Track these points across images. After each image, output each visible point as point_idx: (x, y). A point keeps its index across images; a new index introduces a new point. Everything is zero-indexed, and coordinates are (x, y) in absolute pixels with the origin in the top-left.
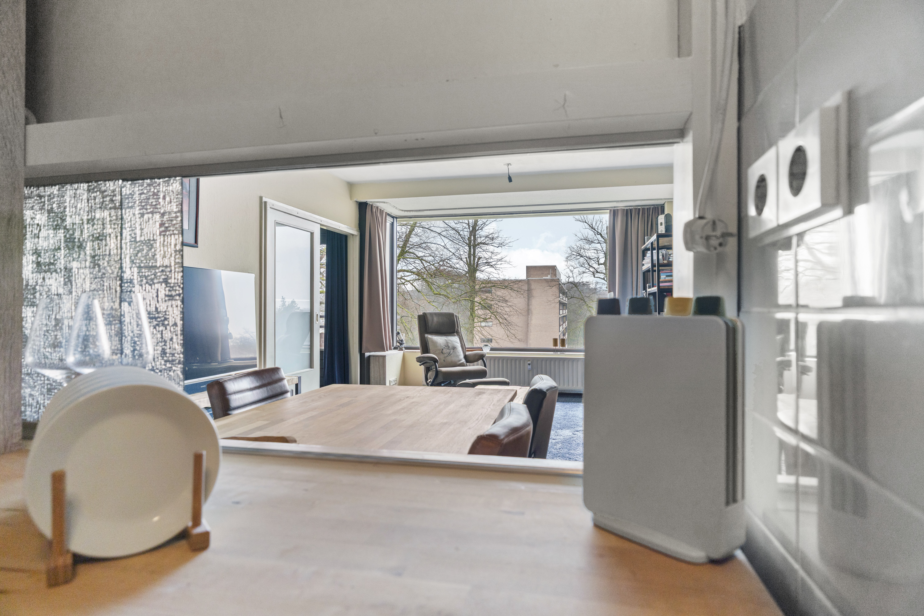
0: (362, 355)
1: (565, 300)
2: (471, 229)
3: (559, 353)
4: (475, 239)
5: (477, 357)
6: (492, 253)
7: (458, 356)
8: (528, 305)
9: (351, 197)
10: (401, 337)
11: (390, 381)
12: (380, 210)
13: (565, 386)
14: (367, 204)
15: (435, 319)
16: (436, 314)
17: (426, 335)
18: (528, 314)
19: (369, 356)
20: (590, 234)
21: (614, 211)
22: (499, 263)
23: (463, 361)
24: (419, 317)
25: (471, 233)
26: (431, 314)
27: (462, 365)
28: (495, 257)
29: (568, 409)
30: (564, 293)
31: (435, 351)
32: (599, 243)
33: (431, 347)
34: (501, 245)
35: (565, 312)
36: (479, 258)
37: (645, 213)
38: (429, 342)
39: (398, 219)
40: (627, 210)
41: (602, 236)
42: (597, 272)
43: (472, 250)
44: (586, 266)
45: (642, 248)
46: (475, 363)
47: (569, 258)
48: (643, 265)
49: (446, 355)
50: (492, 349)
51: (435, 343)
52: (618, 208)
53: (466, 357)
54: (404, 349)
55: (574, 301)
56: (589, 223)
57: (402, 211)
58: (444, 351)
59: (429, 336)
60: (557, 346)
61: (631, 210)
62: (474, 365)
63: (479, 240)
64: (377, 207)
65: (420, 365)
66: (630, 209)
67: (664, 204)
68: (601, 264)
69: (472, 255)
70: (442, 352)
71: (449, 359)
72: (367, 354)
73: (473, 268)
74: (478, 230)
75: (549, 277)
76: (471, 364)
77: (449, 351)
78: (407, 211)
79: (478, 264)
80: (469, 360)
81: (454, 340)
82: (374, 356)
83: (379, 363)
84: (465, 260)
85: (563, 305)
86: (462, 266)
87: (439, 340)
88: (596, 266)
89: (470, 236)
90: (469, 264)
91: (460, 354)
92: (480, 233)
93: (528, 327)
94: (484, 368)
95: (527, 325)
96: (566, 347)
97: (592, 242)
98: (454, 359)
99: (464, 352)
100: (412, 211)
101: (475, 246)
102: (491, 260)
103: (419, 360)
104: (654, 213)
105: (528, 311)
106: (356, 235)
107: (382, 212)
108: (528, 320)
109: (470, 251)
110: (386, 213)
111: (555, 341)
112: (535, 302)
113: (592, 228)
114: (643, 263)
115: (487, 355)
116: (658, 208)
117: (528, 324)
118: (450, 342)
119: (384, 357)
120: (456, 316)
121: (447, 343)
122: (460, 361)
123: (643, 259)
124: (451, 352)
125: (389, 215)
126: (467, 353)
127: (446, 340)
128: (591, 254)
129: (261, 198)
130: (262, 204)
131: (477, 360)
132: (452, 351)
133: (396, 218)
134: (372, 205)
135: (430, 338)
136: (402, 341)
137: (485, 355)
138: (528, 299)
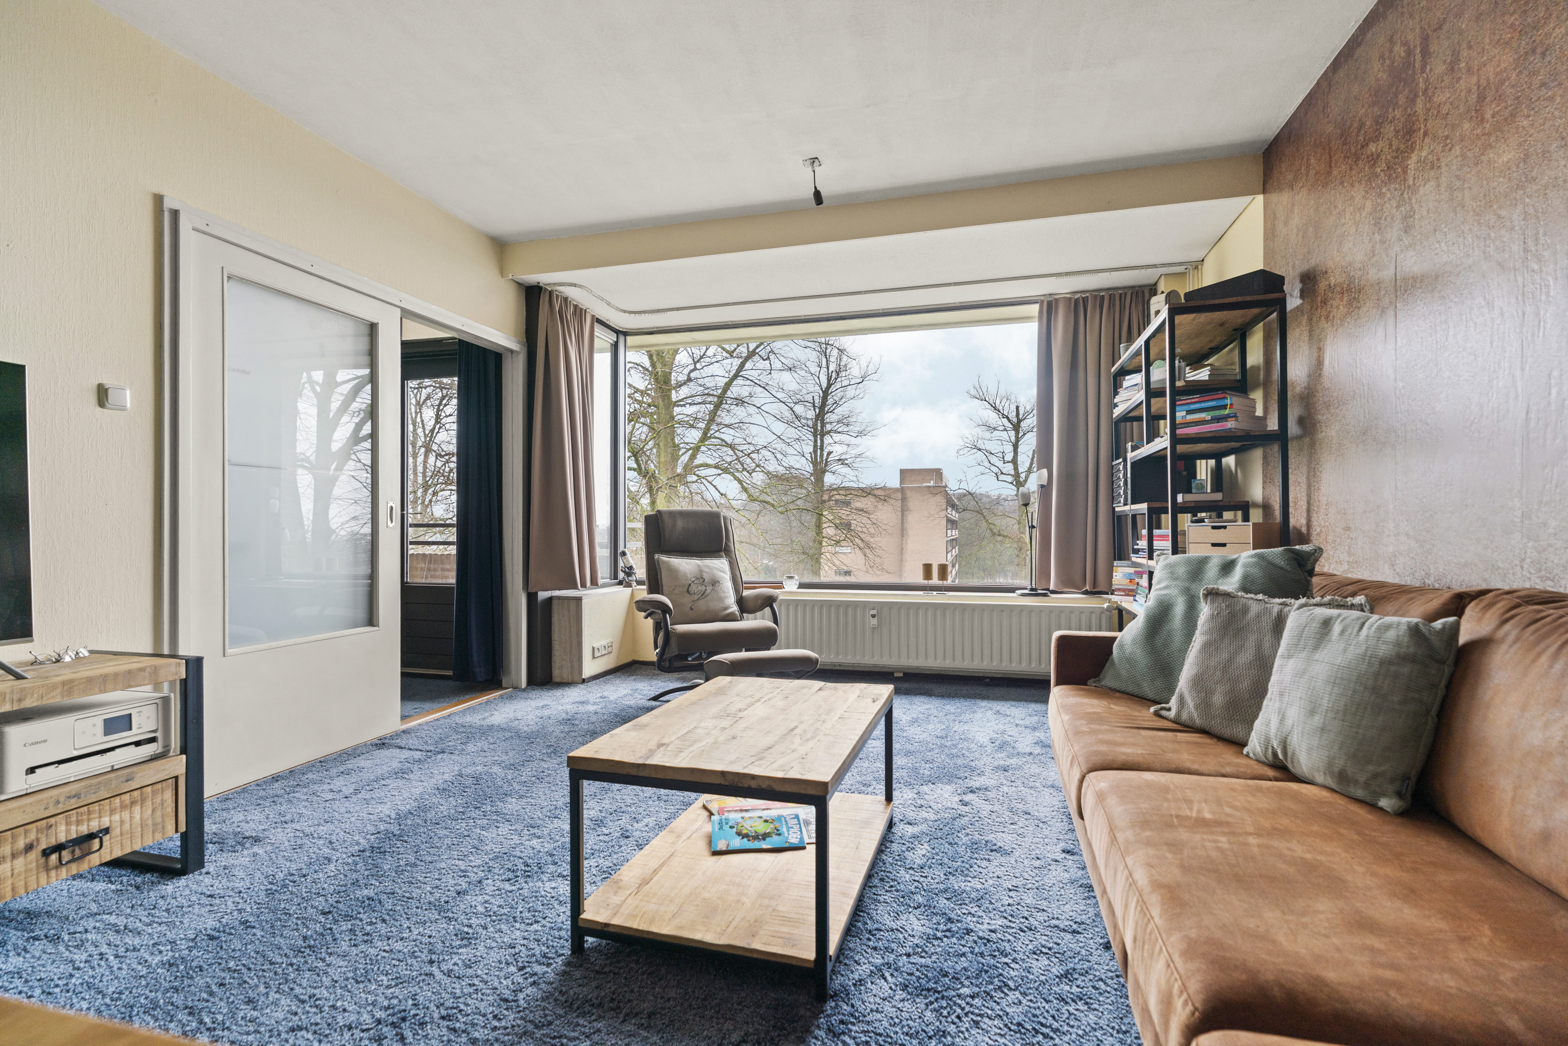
0: (532, 598)
1: (954, 515)
2: (817, 411)
3: (935, 593)
4: (823, 425)
5: (760, 602)
6: (848, 445)
7: (721, 600)
8: (902, 523)
9: (502, 272)
10: (628, 561)
11: (593, 649)
12: (576, 306)
13: (948, 662)
14: (541, 288)
15: (680, 523)
16: (682, 514)
17: (656, 556)
18: (903, 536)
19: (550, 599)
20: (992, 417)
21: (1050, 304)
22: (858, 459)
23: (734, 608)
25: (817, 416)
26: (672, 514)
27: (731, 618)
28: (853, 452)
29: (951, 717)
30: (953, 506)
31: (674, 589)
32: (1005, 430)
33: (668, 580)
34: (861, 434)
35: (955, 533)
36: (830, 453)
37: (1114, 305)
38: (663, 570)
39: (629, 338)
40: (1077, 301)
41: (1009, 420)
42: (1002, 473)
43: (819, 441)
44: (987, 464)
45: (1113, 369)
46: (759, 614)
47: (961, 453)
48: (1116, 405)
49: (696, 597)
50: (802, 586)
51: (673, 571)
52: (1057, 297)
53: (741, 601)
54: (634, 584)
55: (967, 515)
56: (991, 402)
57: (625, 311)
58: (693, 588)
59: (664, 558)
60: (931, 579)
61: (1085, 300)
62: (755, 619)
63: (828, 427)
64: (566, 299)
65: (646, 618)
66: (1083, 298)
67: (1156, 284)
68: (1008, 462)
69: (818, 448)
70: (688, 591)
71: (702, 605)
72: (543, 595)
73: (820, 466)
74: (828, 412)
75: (932, 483)
76: (750, 616)
77: (704, 588)
78: (634, 312)
79: (827, 462)
80: (745, 606)
81: (719, 566)
82: (559, 598)
83: (569, 612)
84: (808, 456)
85: (952, 523)
86: (804, 466)
87: (685, 565)
88: (1000, 464)
89: (817, 420)
90: (814, 463)
91: (726, 595)
92: (829, 417)
93: (902, 553)
94: (772, 625)
95: (902, 551)
96: (949, 582)
97: (995, 429)
98: (714, 605)
99: (737, 591)
100: (644, 312)
101: (822, 436)
102: (847, 456)
103: (646, 606)
104: (1133, 304)
105: (903, 531)
106: (518, 353)
107: (580, 312)
108: (902, 544)
109: (816, 441)
110: (593, 316)
111: (927, 568)
112: (912, 519)
113: (995, 408)
114: (1116, 401)
115: (781, 597)
116: (1143, 292)
117: (902, 549)
118: (706, 570)
119: (579, 600)
120: (725, 518)
121: (701, 571)
122: (727, 608)
123: (1116, 393)
124: (708, 591)
125: (599, 321)
126: (746, 593)
127: (699, 566)
128: (994, 447)
129: (158, 200)
130: (163, 216)
131: (761, 608)
132: (709, 589)
133: (626, 334)
134: (551, 293)
135: (664, 562)
136: (631, 568)
137: (777, 597)
138: (903, 516)
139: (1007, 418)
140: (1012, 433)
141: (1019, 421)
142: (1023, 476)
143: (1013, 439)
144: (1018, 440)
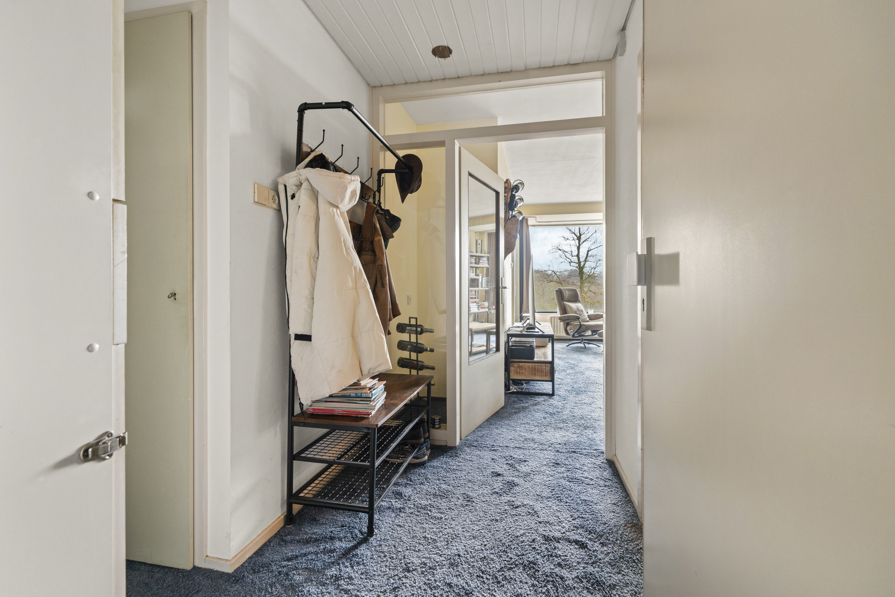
16: (566, 290)
17: (562, 302)
23: (588, 319)
24: (557, 291)
26: (563, 290)
27: (587, 321)
31: (570, 313)
33: (568, 309)
38: (565, 307)
42: (572, 262)
44: (564, 257)
46: (595, 320)
51: (571, 308)
53: (589, 316)
58: (576, 312)
59: (564, 303)
65: (561, 322)
77: (579, 312)
78: (540, 222)
81: (580, 305)
87: (572, 305)
97: (568, 239)
99: (586, 313)
100: (543, 222)
103: (561, 319)
120: (576, 291)
121: (576, 307)
127: (575, 305)
128: (567, 248)
132: (581, 313)
135: (568, 305)
139: (574, 233)
140: (577, 241)
141: (580, 235)
142: (582, 264)
143: (578, 244)
144: (580, 245)
